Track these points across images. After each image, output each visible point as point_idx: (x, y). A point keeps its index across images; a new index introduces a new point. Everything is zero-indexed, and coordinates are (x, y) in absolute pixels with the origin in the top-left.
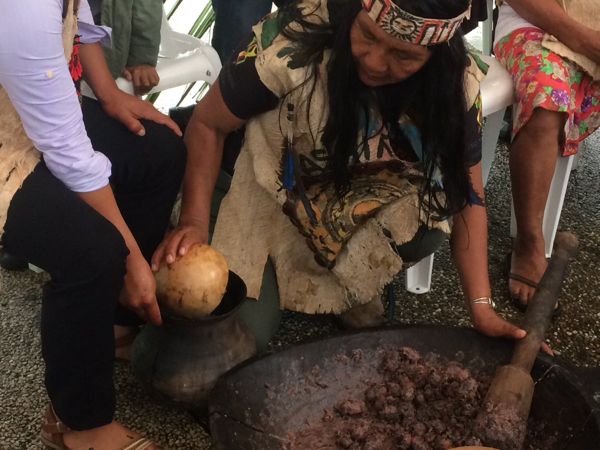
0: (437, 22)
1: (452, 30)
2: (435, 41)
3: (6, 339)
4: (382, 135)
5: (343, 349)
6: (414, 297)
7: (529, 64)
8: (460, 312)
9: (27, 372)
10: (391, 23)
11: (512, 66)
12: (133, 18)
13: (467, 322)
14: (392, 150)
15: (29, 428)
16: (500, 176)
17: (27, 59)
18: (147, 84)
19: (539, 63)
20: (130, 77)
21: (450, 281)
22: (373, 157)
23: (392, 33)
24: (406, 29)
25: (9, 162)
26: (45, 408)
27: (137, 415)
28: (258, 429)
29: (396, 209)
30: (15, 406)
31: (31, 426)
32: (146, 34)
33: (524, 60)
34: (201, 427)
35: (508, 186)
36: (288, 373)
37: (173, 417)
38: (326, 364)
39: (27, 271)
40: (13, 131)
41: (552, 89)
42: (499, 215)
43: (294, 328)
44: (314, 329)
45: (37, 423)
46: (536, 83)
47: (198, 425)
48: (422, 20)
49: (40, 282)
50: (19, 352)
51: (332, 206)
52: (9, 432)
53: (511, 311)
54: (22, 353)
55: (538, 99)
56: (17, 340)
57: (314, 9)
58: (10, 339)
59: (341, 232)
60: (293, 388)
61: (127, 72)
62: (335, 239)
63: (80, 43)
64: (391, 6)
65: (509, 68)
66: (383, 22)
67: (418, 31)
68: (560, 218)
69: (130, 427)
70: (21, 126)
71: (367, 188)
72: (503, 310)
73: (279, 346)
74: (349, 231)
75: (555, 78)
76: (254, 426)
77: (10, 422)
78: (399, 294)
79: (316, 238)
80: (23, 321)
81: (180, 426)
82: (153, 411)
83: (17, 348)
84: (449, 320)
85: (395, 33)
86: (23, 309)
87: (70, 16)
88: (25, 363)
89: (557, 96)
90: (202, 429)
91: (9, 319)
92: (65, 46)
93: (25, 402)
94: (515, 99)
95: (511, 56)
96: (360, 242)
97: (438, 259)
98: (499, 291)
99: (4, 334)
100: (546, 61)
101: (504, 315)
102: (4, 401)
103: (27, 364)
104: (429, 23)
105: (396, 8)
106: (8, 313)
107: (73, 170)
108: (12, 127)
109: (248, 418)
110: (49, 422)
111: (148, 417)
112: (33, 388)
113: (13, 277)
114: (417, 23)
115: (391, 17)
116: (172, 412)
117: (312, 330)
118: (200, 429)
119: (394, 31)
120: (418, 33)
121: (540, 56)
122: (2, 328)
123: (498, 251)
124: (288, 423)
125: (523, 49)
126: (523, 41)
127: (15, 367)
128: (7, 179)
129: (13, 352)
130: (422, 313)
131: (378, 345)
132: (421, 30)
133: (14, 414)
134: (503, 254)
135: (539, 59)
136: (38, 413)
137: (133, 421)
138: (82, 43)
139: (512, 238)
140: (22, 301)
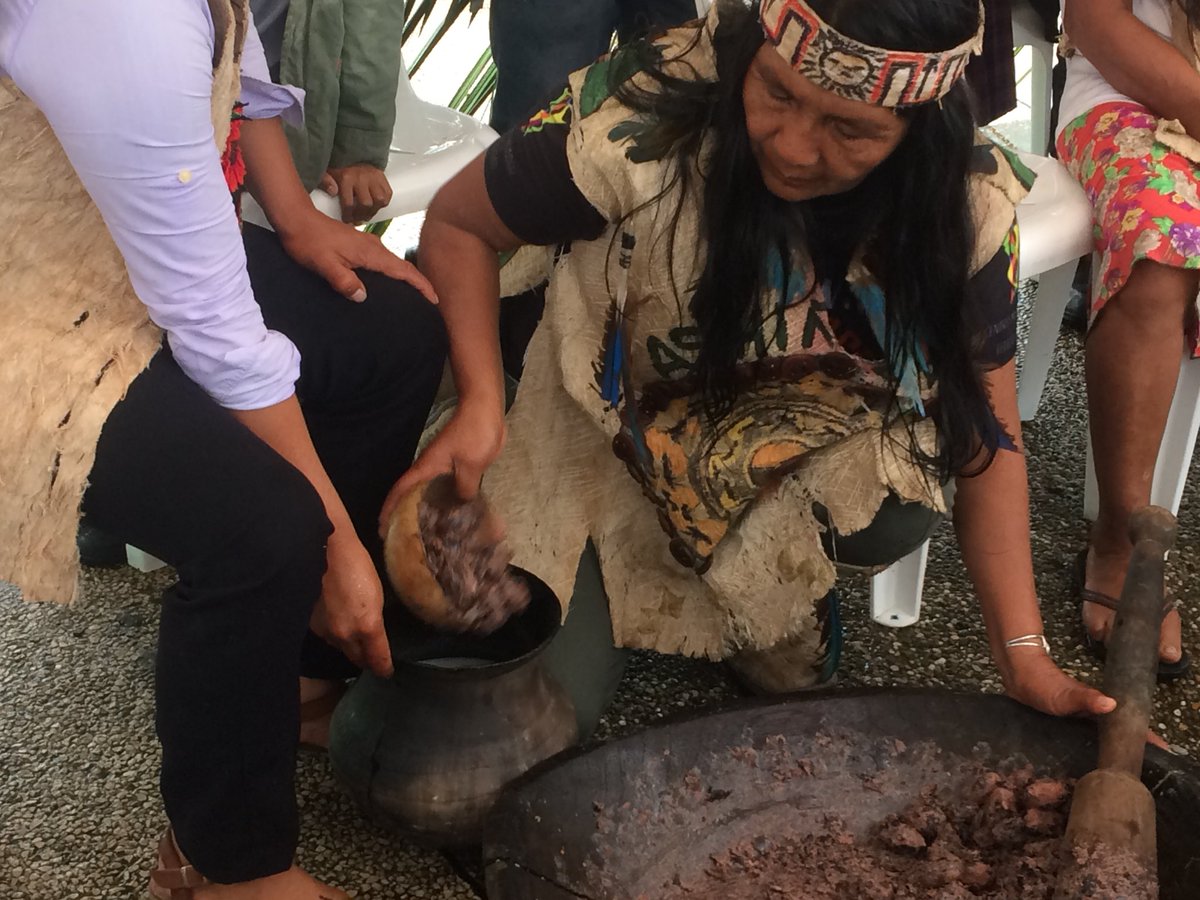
0: (913, 58)
1: (945, 75)
2: (911, 98)
3: (82, 702)
4: (814, 302)
5: (748, 734)
6: (891, 634)
7: (1127, 173)
8: (984, 666)
9: (123, 766)
10: (822, 64)
11: (1091, 177)
12: (342, 73)
13: (998, 685)
14: (832, 333)
15: (127, 877)
16: (1065, 397)
17: (143, 146)
18: (368, 202)
19: (1146, 173)
20: (334, 187)
21: (964, 603)
22: (794, 346)
23: (824, 83)
24: (852, 73)
25: (103, 349)
26: (157, 837)
27: (339, 857)
28: (580, 893)
29: (838, 463)
30: (99, 834)
31: (130, 874)
32: (367, 105)
33: (1115, 165)
34: (465, 884)
35: (1081, 417)
36: (639, 783)
37: (411, 862)
38: (713, 766)
39: (123, 569)
40: (110, 287)
41: (1172, 223)
42: (1063, 474)
43: (652, 691)
44: (691, 694)
45: (141, 868)
46: (1139, 212)
47: (459, 880)
48: (882, 54)
49: (149, 590)
50: (107, 726)
51: (712, 446)
52: (87, 885)
53: (1088, 665)
54: (113, 730)
55: (1144, 243)
56: (104, 703)
57: (688, 48)
58: (90, 702)
59: (724, 499)
60: (648, 811)
61: (330, 179)
62: (713, 513)
63: (243, 118)
64: (821, 31)
65: (1085, 181)
66: (805, 62)
67: (875, 78)
68: (1186, 483)
69: (324, 879)
70: (126, 277)
71: (782, 412)
72: (1069, 663)
73: (622, 727)
74: (741, 499)
75: (1178, 202)
76: (572, 887)
77: (89, 865)
78: (861, 627)
79: (675, 508)
80: (115, 666)
81: (425, 880)
82: (371, 849)
83: (103, 718)
84: (963, 681)
85: (829, 84)
86: (117, 644)
87: (227, 64)
88: (119, 749)
89: (1183, 237)
90: (468, 886)
91: (88, 661)
92: (215, 122)
93: (117, 825)
94: (1097, 242)
95: (1089, 157)
96: (765, 527)
97: (939, 560)
98: (1062, 625)
99: (77, 691)
100: (1160, 169)
101: (1072, 673)
102: (78, 822)
103: (123, 751)
104: (897, 60)
105: (829, 31)
106: (87, 650)
107: (227, 367)
108: (108, 280)
109: (561, 870)
110: (166, 867)
111: (360, 860)
112: (133, 798)
113: (96, 579)
114: (873, 61)
115: (821, 52)
116: (408, 853)
117: (686, 696)
118: (463, 886)
119: (828, 79)
120: (876, 82)
121: (1149, 157)
122: (75, 679)
123: (1061, 546)
124: (639, 881)
125: (1116, 143)
126: (1116, 128)
127: (99, 756)
128: (98, 382)
129: (94, 728)
130: (907, 667)
131: (819, 728)
132: (882, 74)
133: (97, 849)
134: (1070, 551)
135: (1146, 164)
136: (143, 847)
137: (331, 869)
138: (249, 119)
139: (1088, 522)
140: (114, 628)
